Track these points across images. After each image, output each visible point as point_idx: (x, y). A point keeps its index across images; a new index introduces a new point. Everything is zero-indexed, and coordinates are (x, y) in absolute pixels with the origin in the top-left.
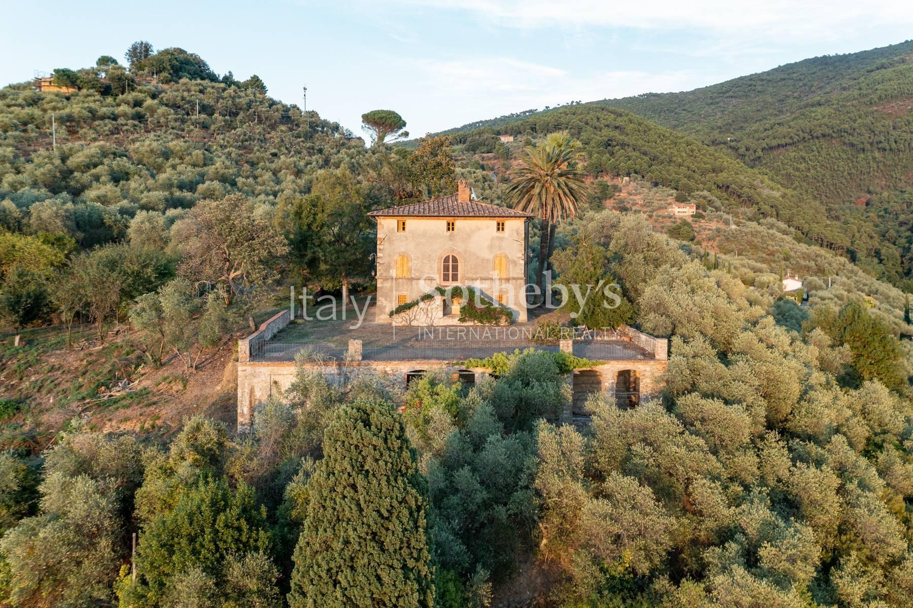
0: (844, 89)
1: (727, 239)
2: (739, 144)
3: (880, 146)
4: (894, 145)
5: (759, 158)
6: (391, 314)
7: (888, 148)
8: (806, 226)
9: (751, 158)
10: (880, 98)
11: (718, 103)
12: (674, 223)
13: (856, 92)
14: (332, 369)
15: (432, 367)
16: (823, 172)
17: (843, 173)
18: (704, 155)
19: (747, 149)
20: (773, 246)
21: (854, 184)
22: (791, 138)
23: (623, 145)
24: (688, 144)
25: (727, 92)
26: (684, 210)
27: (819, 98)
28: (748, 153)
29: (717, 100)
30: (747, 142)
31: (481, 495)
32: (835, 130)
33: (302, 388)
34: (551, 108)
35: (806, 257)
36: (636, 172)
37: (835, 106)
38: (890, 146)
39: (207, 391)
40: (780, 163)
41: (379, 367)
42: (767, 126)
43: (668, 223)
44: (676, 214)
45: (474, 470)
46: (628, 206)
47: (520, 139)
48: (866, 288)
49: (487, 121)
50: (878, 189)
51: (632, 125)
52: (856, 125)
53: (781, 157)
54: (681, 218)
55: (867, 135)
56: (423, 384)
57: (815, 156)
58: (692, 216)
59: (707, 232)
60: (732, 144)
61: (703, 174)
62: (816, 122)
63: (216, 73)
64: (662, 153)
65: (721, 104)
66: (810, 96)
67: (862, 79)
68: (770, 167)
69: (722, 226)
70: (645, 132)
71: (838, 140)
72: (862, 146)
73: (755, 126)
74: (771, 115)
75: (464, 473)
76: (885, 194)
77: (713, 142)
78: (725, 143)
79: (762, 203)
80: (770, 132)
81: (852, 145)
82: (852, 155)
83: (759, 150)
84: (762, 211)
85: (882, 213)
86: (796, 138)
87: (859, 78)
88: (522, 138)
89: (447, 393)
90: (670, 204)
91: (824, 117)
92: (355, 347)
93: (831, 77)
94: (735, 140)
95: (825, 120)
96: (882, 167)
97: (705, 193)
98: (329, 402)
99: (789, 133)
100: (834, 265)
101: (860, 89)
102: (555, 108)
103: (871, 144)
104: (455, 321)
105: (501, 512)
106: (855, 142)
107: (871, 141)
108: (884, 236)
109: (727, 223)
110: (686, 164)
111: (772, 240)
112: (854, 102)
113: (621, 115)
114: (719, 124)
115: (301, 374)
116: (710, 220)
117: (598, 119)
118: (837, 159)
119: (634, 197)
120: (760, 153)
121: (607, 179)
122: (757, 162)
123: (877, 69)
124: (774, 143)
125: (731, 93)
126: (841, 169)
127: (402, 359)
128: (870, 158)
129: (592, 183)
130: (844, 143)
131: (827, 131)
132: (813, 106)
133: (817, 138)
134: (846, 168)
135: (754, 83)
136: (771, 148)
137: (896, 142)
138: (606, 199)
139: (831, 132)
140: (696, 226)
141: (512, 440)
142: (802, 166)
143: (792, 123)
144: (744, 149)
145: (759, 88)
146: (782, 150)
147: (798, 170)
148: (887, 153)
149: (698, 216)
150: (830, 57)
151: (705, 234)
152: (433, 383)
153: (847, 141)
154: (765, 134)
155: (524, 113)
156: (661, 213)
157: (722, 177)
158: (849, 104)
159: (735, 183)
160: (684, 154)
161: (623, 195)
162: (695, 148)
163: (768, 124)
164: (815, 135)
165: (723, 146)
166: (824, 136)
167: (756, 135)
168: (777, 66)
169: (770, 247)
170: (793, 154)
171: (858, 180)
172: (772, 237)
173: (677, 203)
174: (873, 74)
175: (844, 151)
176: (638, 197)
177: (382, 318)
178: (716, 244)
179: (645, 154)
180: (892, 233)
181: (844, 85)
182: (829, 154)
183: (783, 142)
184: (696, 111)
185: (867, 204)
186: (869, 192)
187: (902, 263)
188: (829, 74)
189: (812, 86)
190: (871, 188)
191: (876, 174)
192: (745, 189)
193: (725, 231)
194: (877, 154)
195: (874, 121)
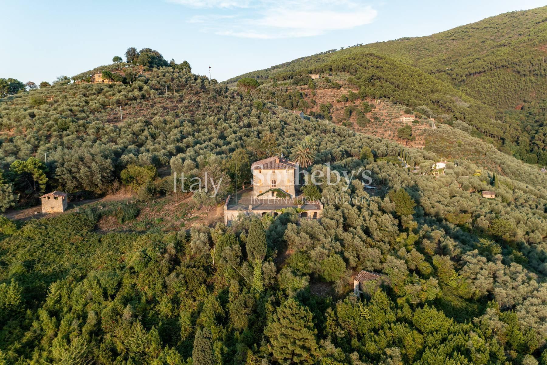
0: (520, 35)
1: (429, 135)
2: (453, 72)
3: (535, 72)
4: (543, 72)
5: (464, 80)
6: (258, 196)
7: (539, 74)
8: (479, 124)
9: (459, 80)
10: (540, 42)
11: (445, 43)
12: (402, 126)
13: (527, 37)
14: (245, 212)
15: (268, 211)
16: (499, 89)
17: (511, 89)
18: (427, 82)
19: (457, 75)
20: (453, 139)
21: (517, 96)
22: (484, 68)
23: (380, 79)
24: (419, 75)
25: (451, 36)
26: (408, 118)
27: (504, 41)
28: (457, 78)
29: (445, 42)
30: (457, 71)
31: (276, 236)
32: (510, 63)
33: (240, 217)
34: (345, 48)
35: (470, 144)
36: (385, 97)
37: (512, 47)
38: (540, 72)
39: (214, 217)
40: (475, 84)
41: (255, 212)
42: (471, 60)
43: (399, 126)
44: (404, 121)
45: (275, 232)
46: (378, 117)
47: (322, 76)
48: (499, 161)
49: (307, 57)
50: (530, 100)
51: (387, 65)
52: (522, 60)
53: (476, 80)
54: (406, 124)
55: (528, 66)
56: (266, 215)
57: (496, 79)
58: (412, 122)
59: (419, 131)
60: (449, 72)
61: (425, 95)
62: (499, 58)
63: (167, 60)
64: (402, 83)
65: (447, 44)
66: (501, 39)
67: (532, 28)
68: (469, 86)
69: (428, 128)
70: (394, 69)
71: (511, 69)
72: (524, 73)
73: (464, 60)
74: (475, 52)
75: (273, 232)
76: (533, 103)
77: (438, 71)
78: (445, 71)
79: (456, 111)
80: (471, 65)
81: (519, 72)
82: (518, 78)
83: (464, 76)
84: (456, 116)
85: (528, 114)
86: (486, 68)
87: (530, 28)
88: (324, 75)
89: (271, 218)
90: (401, 115)
91: (505, 54)
92: (250, 207)
93: (515, 25)
94: (451, 70)
95: (505, 57)
96: (534, 86)
97: (424, 107)
98: (246, 219)
99: (482, 65)
100: (485, 149)
101: (530, 36)
102: (347, 48)
103: (530, 72)
104: (275, 198)
105: (280, 239)
106: (520, 71)
107: (530, 69)
108: (525, 129)
109: (431, 125)
110: (416, 88)
111: (454, 135)
112: (524, 44)
113: (381, 59)
114: (444, 58)
115: (240, 213)
116: (422, 124)
117: (368, 62)
118: (508, 81)
119: (382, 111)
120: (464, 78)
121: (368, 100)
122: (462, 83)
123: (543, 21)
124: (473, 71)
125: (453, 37)
126: (510, 87)
127: (261, 210)
128: (528, 80)
129: (361, 103)
130: (514, 71)
131: (505, 63)
132: (500, 46)
133: (499, 68)
134: (513, 86)
135: (468, 30)
136: (471, 74)
137: (544, 70)
138: (367, 112)
139: (507, 64)
140: (414, 128)
141: (283, 227)
142: (488, 86)
143: (485, 59)
144: (455, 75)
145: (471, 34)
146: (478, 75)
147: (485, 88)
148: (538, 77)
149: (415, 122)
150: (516, 12)
151: (418, 132)
152: (268, 215)
153: (516, 70)
154: (468, 66)
155: (329, 52)
156: (396, 120)
157: (436, 96)
158: (521, 45)
159: (442, 100)
160: (415, 82)
161: (377, 110)
162: (423, 78)
163: (471, 58)
164: (497, 66)
165: (443, 73)
166: (503, 66)
167: (464, 66)
168: (483, 19)
169: (451, 140)
170: (483, 78)
171: (519, 94)
172: (454, 133)
173: (406, 115)
174: (539, 25)
175: (514, 76)
176: (385, 111)
177: (255, 197)
178: (423, 137)
179: (392, 83)
180: (529, 127)
181: (520, 33)
182: (504, 78)
183: (478, 70)
184: (431, 49)
185: (522, 109)
186: (524, 101)
187: (530, 145)
188: (514, 24)
189: (503, 32)
190: (526, 99)
191: (530, 90)
192: (448, 103)
193: (429, 130)
194: (533, 78)
195: (533, 56)
